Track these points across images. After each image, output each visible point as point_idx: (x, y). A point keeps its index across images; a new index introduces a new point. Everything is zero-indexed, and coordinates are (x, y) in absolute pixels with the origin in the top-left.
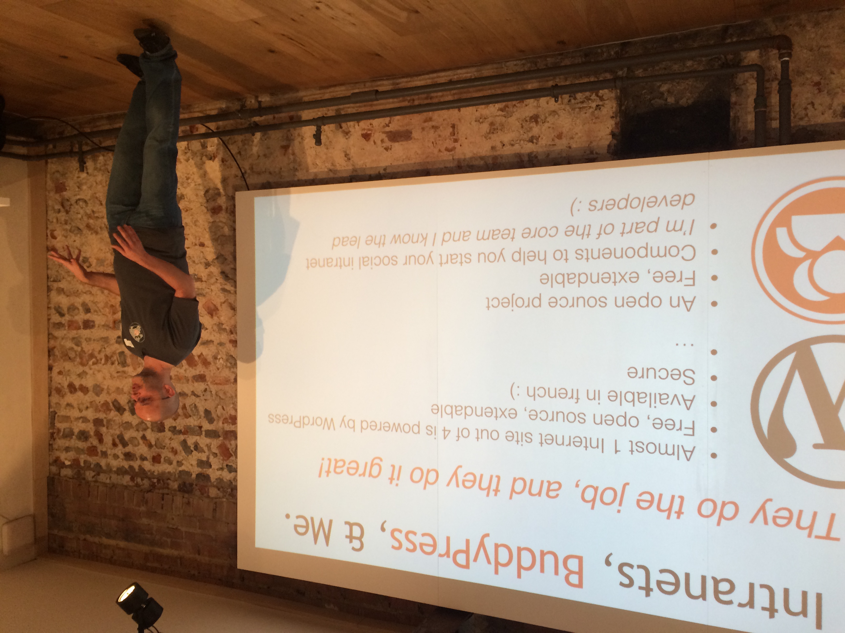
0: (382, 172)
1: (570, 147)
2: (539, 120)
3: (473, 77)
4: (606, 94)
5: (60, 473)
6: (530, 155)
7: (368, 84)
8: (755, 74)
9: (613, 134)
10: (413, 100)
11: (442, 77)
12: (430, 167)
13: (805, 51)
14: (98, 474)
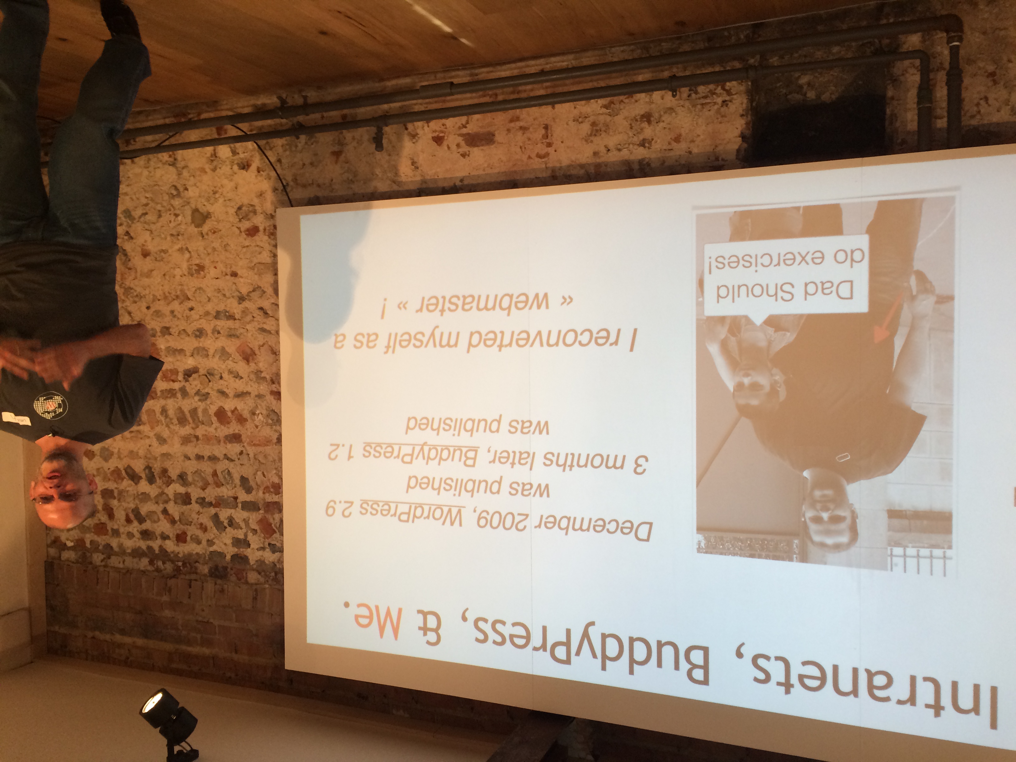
0: (458, 183)
1: (690, 152)
2: (652, 119)
3: (570, 67)
4: (734, 87)
5: (60, 557)
6: (640, 162)
7: (439, 75)
8: (917, 62)
9: (743, 136)
10: (496, 95)
11: (533, 66)
12: (518, 178)
13: (977, 34)
14: (109, 558)
